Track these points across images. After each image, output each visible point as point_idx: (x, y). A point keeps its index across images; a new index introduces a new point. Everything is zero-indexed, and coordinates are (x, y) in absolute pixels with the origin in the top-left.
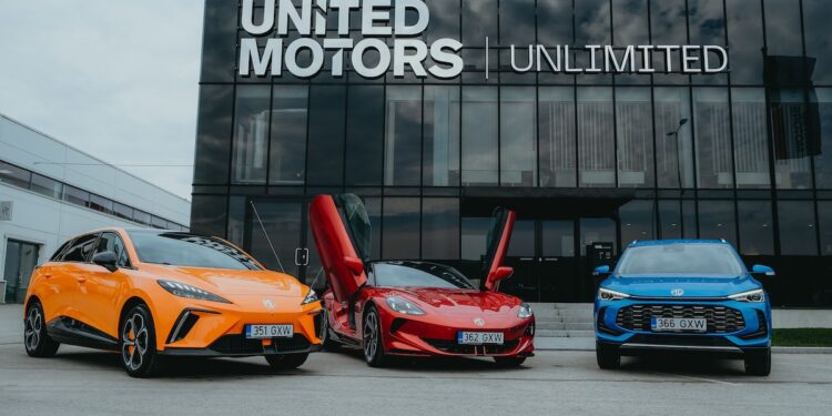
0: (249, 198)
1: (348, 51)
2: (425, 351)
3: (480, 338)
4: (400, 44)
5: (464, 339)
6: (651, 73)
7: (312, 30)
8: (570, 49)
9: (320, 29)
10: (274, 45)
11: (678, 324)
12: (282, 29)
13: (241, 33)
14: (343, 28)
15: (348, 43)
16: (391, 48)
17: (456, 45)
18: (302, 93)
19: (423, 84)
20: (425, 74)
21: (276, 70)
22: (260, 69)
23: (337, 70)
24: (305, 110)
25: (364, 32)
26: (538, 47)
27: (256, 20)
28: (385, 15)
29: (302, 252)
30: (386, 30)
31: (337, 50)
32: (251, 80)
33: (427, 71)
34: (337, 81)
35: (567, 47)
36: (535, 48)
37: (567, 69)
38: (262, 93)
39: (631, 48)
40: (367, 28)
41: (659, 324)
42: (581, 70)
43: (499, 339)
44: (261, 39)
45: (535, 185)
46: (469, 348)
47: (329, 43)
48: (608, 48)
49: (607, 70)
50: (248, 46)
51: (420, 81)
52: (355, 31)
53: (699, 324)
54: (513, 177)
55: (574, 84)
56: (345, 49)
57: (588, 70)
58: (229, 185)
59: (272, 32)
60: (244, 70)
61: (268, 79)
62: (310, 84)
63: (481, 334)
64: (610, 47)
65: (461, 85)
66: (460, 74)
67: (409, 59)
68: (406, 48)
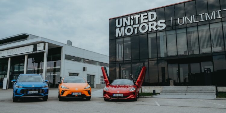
0: (120, 64)
1: (138, 28)
2: (108, 98)
3: (118, 95)
4: (150, 24)
5: (115, 95)
6: (221, 18)
7: (130, 24)
8: (195, 16)
9: (132, 23)
10: (123, 29)
11: (33, 92)
12: (124, 25)
13: (116, 27)
14: (137, 22)
15: (138, 25)
16: (148, 25)
17: (164, 21)
18: (129, 39)
19: (156, 32)
20: (156, 30)
21: (123, 35)
22: (120, 35)
23: (136, 32)
24: (130, 42)
25: (142, 22)
26: (186, 17)
27: (119, 24)
28: (146, 17)
29: (131, 75)
30: (147, 21)
31: (136, 27)
32: (119, 37)
33: (157, 29)
34: (137, 35)
35: (194, 16)
36: (185, 18)
37: (194, 22)
38: (121, 40)
39: (214, 12)
40: (142, 21)
41: (29, 92)
42: (198, 21)
43: (122, 95)
44: (120, 28)
45: (187, 54)
46: (116, 97)
47: (134, 26)
48: (206, 14)
49: (206, 20)
50: (118, 30)
51: (156, 31)
52: (140, 23)
53: (37, 92)
54: (181, 53)
55: (197, 25)
56: (138, 27)
57: (200, 21)
58: (116, 61)
59: (122, 26)
60: (117, 36)
61: (122, 37)
62: (131, 36)
63: (118, 94)
64: (207, 13)
65: (166, 31)
66: (165, 28)
67: (152, 27)
68: (152, 24)
